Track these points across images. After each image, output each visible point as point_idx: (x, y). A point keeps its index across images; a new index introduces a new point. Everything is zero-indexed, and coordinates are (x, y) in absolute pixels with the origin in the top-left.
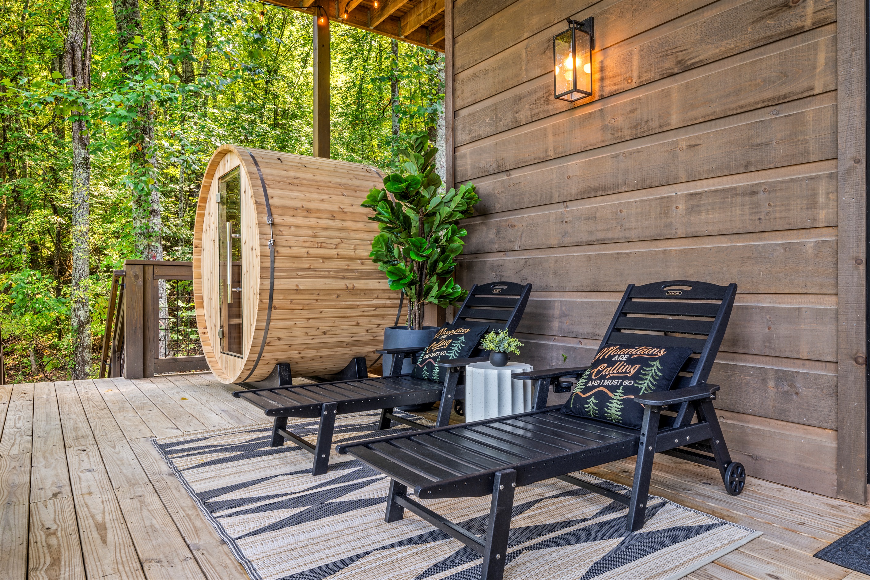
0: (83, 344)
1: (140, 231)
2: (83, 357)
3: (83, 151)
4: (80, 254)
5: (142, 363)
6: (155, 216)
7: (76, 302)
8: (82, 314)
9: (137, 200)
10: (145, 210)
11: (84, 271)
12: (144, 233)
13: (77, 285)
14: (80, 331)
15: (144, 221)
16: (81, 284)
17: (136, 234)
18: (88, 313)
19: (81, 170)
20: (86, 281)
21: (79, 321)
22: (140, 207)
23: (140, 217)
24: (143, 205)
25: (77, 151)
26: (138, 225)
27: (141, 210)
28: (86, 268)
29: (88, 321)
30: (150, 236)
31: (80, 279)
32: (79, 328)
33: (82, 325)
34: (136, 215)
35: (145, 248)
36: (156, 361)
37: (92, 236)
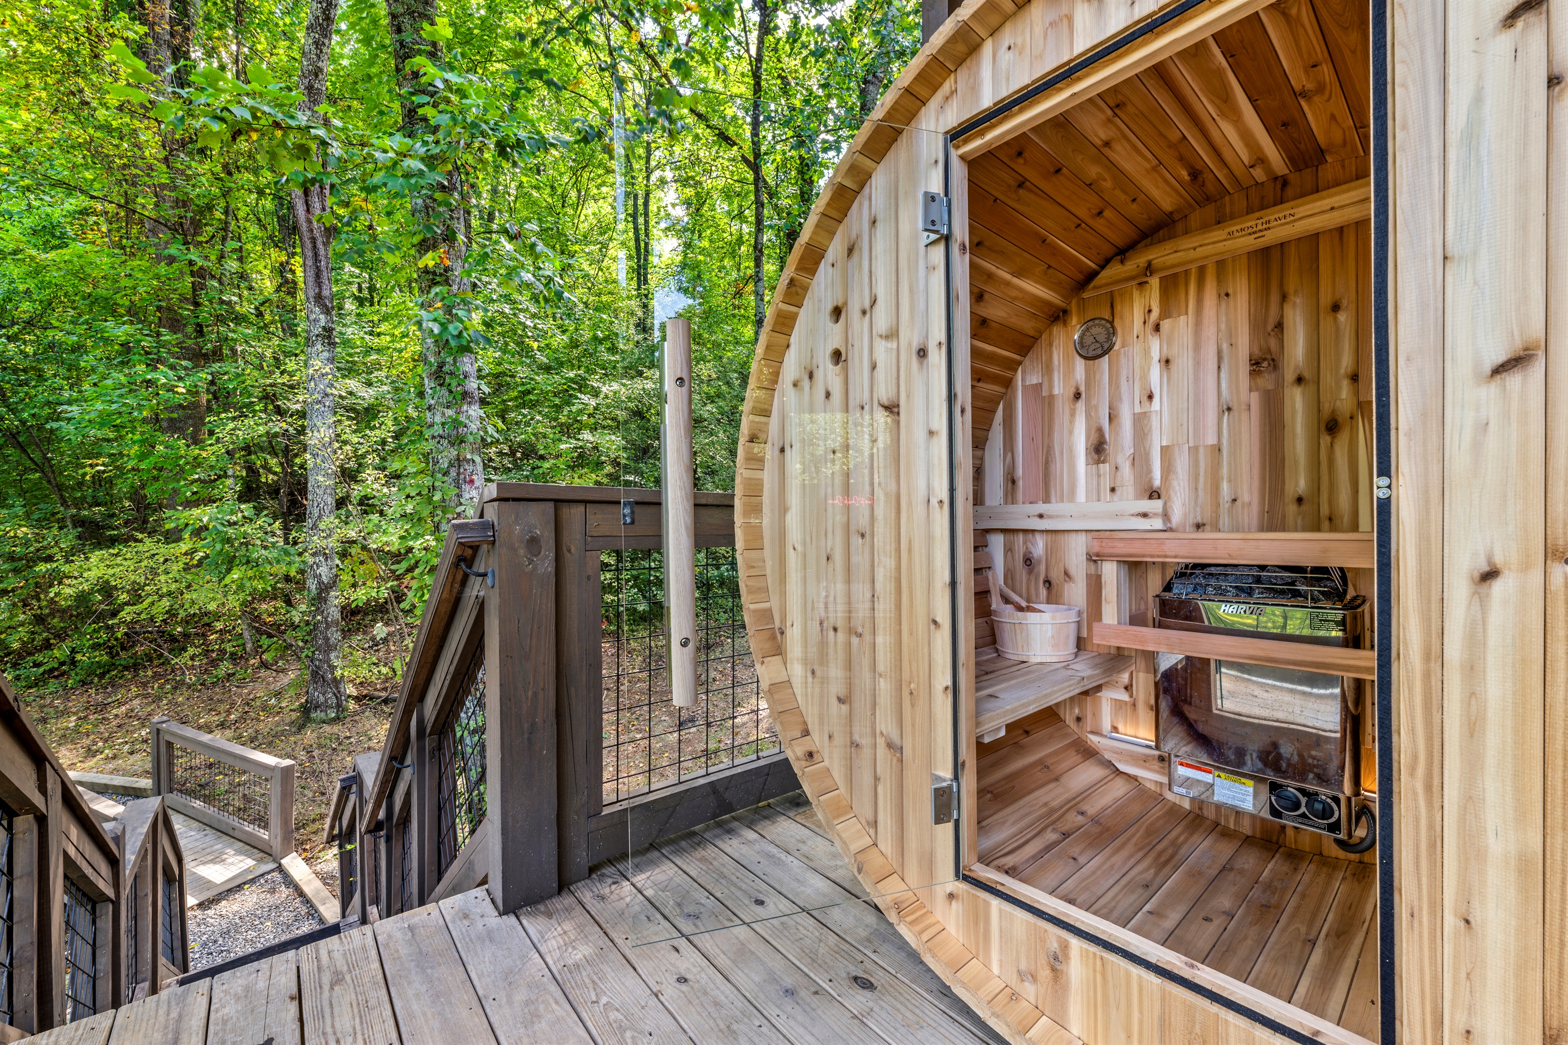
0: (326, 618)
1: (441, 432)
2: (327, 639)
3: (322, 317)
4: (321, 478)
5: (554, 844)
6: (470, 403)
7: (314, 555)
8: (324, 571)
9: (436, 372)
10: (451, 392)
11: (326, 504)
12: (449, 436)
13: (315, 526)
14: (320, 599)
15: (449, 412)
16: (322, 526)
17: (433, 437)
18: (334, 571)
19: (319, 347)
20: (329, 521)
21: (320, 583)
22: (441, 385)
23: (442, 404)
24: (448, 381)
25: (313, 317)
26: (438, 419)
27: (444, 392)
28: (330, 500)
29: (335, 582)
30: (462, 442)
31: (320, 517)
32: (319, 594)
33: (325, 589)
34: (432, 402)
35: (451, 465)
36: (593, 824)
37: (341, 448)
